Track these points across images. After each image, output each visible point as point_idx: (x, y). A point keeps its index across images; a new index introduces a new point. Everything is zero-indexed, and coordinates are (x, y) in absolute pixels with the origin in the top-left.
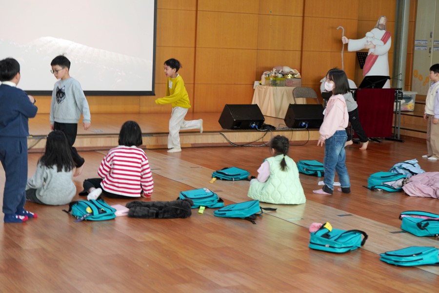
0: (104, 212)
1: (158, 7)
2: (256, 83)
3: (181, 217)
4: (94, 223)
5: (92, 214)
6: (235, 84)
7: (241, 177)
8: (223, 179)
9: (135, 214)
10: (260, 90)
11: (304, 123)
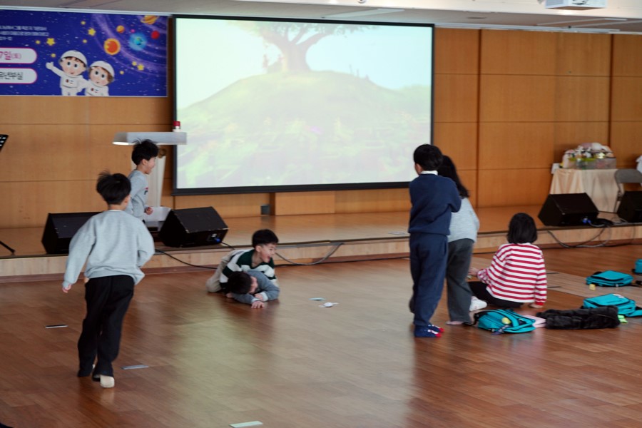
0: (524, 323)
1: (436, 72)
2: (555, 166)
4: (513, 336)
5: (511, 325)
6: (528, 168)
7: (625, 283)
8: (604, 286)
9: (556, 325)
10: (562, 175)
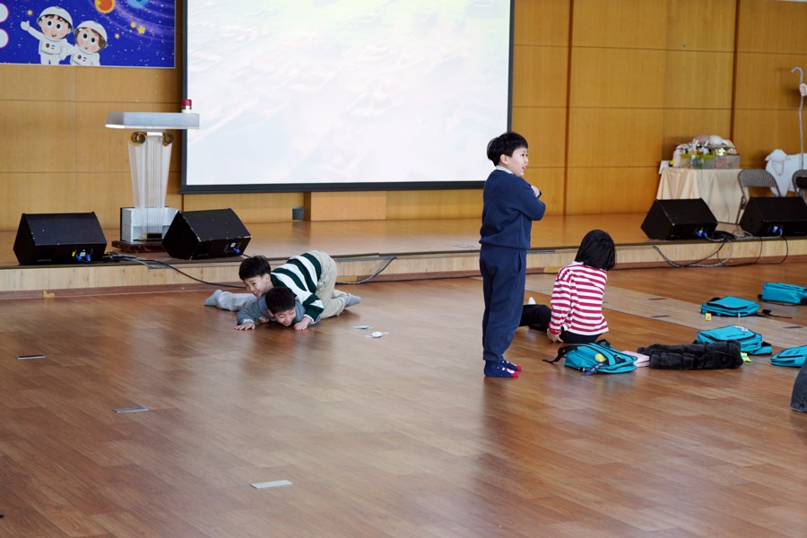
0: (624, 361)
1: (515, 42)
2: (664, 164)
3: (729, 367)
5: (606, 362)
6: (629, 167)
7: (749, 312)
8: (723, 315)
9: (662, 364)
10: (671, 176)
11: (776, 228)
